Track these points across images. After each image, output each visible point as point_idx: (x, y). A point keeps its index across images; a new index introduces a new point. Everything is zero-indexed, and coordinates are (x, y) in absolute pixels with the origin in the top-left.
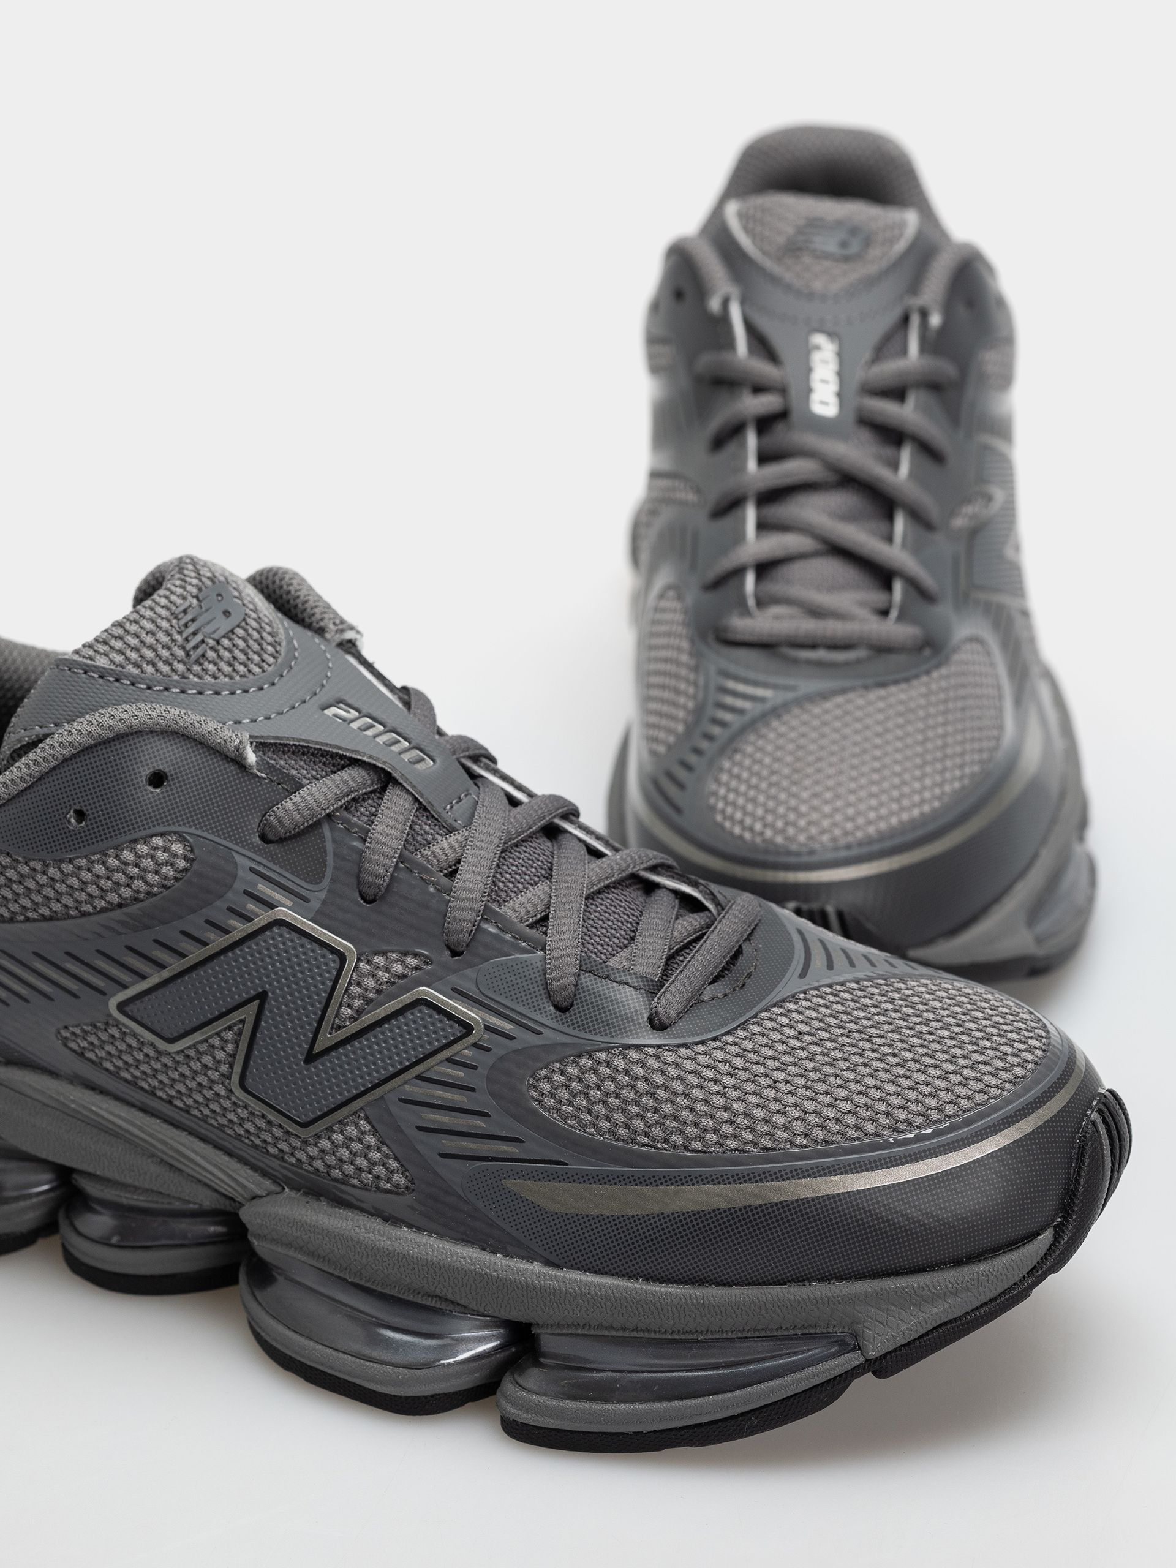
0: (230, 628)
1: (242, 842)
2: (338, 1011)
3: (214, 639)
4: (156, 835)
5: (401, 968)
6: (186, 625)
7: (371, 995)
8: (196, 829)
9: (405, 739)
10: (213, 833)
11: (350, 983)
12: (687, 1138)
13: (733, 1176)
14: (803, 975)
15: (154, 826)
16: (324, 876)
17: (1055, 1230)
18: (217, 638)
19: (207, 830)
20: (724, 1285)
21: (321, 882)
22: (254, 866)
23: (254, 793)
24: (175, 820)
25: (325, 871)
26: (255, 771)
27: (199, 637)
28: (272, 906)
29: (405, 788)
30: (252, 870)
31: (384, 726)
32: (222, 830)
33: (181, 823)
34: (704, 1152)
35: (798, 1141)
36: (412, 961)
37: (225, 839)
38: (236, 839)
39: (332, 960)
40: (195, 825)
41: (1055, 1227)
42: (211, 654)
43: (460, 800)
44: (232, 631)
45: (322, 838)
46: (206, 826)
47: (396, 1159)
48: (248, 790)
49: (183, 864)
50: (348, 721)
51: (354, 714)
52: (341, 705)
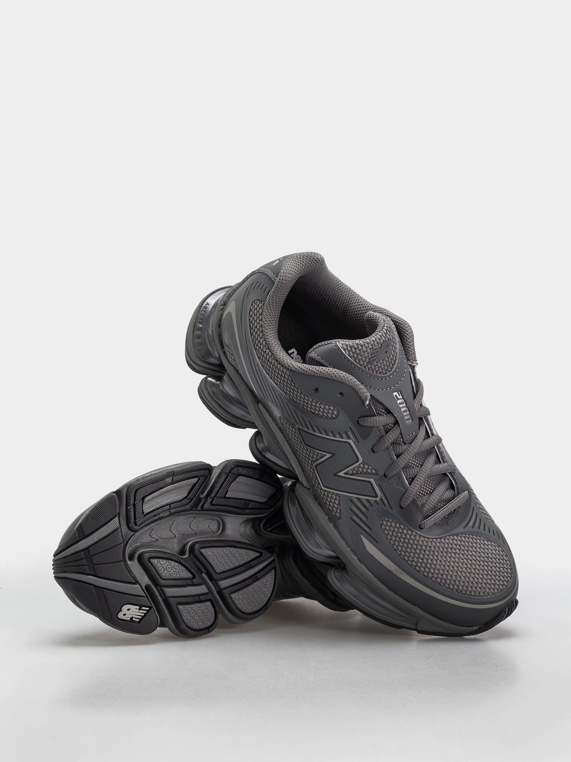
1: (352, 420)
2: (349, 471)
3: (378, 360)
4: (332, 406)
5: (370, 471)
7: (359, 473)
8: (343, 411)
9: (409, 411)
11: (356, 467)
12: (409, 560)
13: (413, 576)
14: (464, 528)
15: (333, 404)
17: (479, 628)
19: (345, 413)
20: (395, 593)
21: (365, 440)
22: (351, 427)
24: (338, 405)
25: (368, 438)
26: (366, 406)
28: (349, 439)
29: (400, 428)
31: (406, 405)
32: (349, 415)
33: (339, 407)
34: (410, 566)
35: (433, 579)
36: (374, 472)
37: (348, 417)
39: (355, 459)
41: (480, 626)
42: (375, 363)
43: (412, 434)
45: (371, 431)
46: (346, 411)
47: (340, 510)
48: (362, 410)
49: (334, 416)
50: (398, 399)
51: (401, 397)
52: (399, 392)
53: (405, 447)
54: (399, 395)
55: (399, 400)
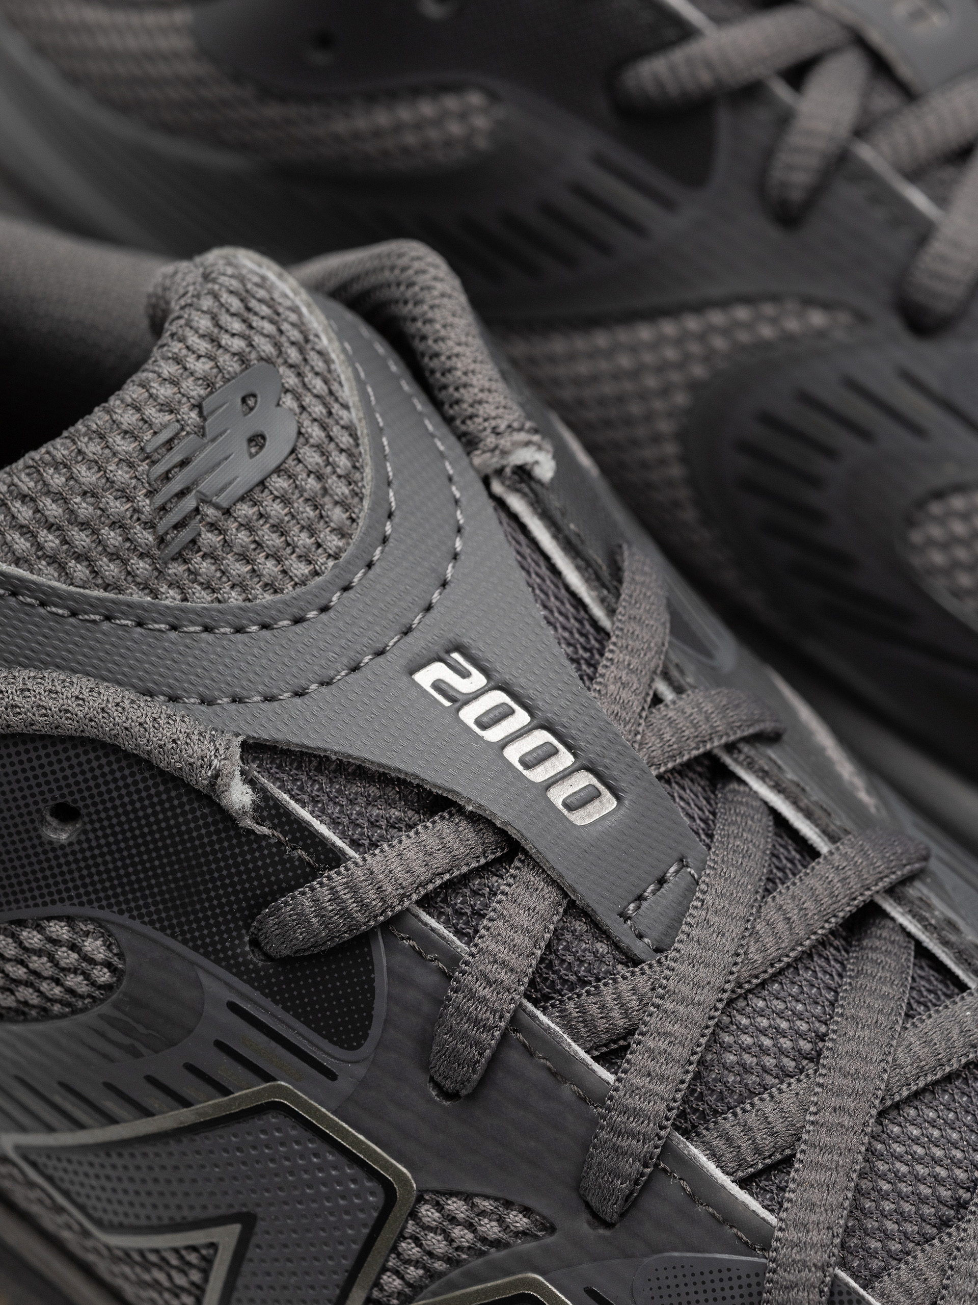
0: (257, 479)
1: (216, 952)
2: (379, 1277)
3: (217, 507)
4: (59, 918)
5: (496, 1230)
6: (166, 477)
7: (439, 1266)
8: (132, 917)
9: (569, 747)
10: (163, 929)
11: (401, 1236)
15: (53, 902)
16: (365, 1036)
18: (225, 505)
19: (152, 923)
21: (360, 1045)
22: (238, 1001)
23: (245, 862)
24: (93, 897)
25: (369, 1027)
26: (248, 823)
27: (190, 502)
28: (265, 1077)
29: (545, 870)
30: (232, 1007)
31: (531, 714)
32: (180, 924)
33: (104, 903)
36: (519, 1221)
37: (185, 942)
38: (205, 946)
39: (371, 1191)
40: (130, 910)
42: (209, 539)
43: (662, 881)
44: (262, 484)
45: (369, 966)
46: (149, 914)
48: (234, 857)
49: (103, 976)
50: (460, 701)
51: (478, 680)
52: (456, 656)
53: (640, 980)
54: (465, 674)
55: (467, 703)
